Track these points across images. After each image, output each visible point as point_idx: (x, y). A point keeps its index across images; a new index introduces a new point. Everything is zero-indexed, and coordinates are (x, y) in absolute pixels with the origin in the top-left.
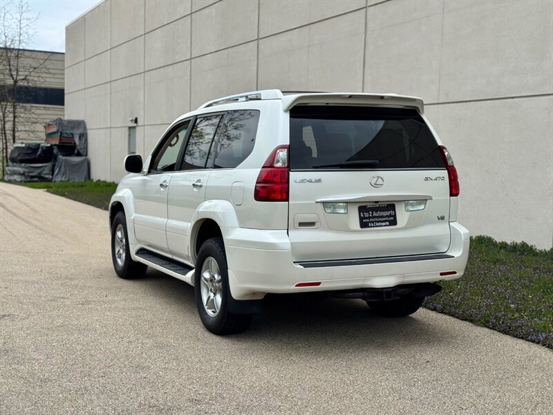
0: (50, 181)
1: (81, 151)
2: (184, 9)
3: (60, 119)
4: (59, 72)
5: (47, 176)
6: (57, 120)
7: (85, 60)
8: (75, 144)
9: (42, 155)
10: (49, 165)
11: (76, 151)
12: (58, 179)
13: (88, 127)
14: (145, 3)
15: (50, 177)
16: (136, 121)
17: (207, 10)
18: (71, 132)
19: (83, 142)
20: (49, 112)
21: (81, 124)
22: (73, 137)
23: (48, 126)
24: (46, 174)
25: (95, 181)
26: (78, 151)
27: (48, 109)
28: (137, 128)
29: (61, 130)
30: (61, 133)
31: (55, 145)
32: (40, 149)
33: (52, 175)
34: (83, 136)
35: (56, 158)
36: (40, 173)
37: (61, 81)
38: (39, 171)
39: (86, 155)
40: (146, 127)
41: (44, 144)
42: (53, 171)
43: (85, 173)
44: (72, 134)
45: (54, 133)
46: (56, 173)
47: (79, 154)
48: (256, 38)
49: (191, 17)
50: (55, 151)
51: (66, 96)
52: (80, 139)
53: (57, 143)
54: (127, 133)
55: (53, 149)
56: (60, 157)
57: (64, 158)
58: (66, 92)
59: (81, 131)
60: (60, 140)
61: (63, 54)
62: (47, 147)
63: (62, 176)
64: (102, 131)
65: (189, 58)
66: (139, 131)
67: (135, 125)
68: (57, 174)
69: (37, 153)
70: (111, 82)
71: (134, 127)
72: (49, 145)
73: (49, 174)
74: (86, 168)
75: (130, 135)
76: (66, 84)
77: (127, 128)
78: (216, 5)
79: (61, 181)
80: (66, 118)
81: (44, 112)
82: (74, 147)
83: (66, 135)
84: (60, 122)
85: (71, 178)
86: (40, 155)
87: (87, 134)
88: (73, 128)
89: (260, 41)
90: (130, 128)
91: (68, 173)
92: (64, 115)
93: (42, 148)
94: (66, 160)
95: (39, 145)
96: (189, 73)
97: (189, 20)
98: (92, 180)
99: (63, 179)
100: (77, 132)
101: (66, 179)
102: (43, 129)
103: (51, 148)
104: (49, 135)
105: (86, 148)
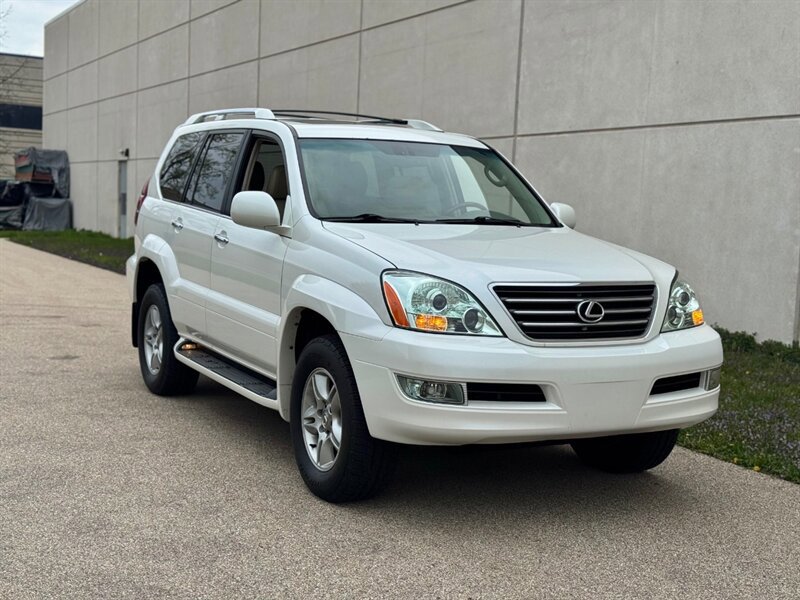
0: (20, 229)
1: (61, 192)
2: (182, 16)
3: (34, 149)
4: (36, 83)
5: (15, 223)
6: (30, 149)
7: (68, 72)
8: (53, 181)
9: (9, 195)
10: (18, 208)
11: (54, 192)
12: (30, 226)
13: (71, 160)
14: (139, 4)
15: (19, 224)
16: (127, 153)
17: (206, 20)
18: (48, 165)
19: (64, 179)
20: (21, 138)
21: (61, 156)
22: (50, 173)
23: (18, 157)
24: (14, 220)
25: (78, 230)
26: (57, 192)
27: (22, 134)
28: (130, 164)
29: (34, 163)
30: (35, 167)
31: (28, 183)
32: (7, 188)
33: (22, 221)
34: (65, 172)
35: (27, 201)
36: (6, 219)
37: (37, 96)
38: (5, 216)
39: (68, 197)
40: (139, 162)
41: (13, 181)
42: (23, 218)
43: (66, 221)
44: (49, 169)
45: (26, 167)
46: (27, 218)
47: (58, 196)
48: (257, 57)
49: (190, 27)
50: (27, 190)
51: (44, 118)
52: (59, 174)
53: (29, 180)
54: (117, 169)
55: (24, 188)
56: (33, 198)
57: (38, 200)
58: (44, 113)
59: (61, 165)
60: (33, 175)
61: (41, 58)
62: (16, 185)
63: (36, 223)
64: (87, 165)
65: (186, 76)
66: (130, 166)
67: (126, 158)
68: (28, 221)
69: (2, 193)
70: (98, 101)
71: (125, 162)
72: (18, 182)
73: (16, 221)
74: (67, 214)
75: (120, 171)
76: (44, 101)
77: (116, 163)
78: (216, 13)
79: (34, 230)
80: (45, 147)
81: (15, 138)
82: (52, 185)
83: (40, 170)
84: (33, 153)
85: (47, 226)
86: (6, 196)
87: (69, 169)
88: (50, 161)
89: (262, 61)
90: (121, 162)
91: (43, 219)
92: (41, 143)
93: (10, 186)
94: (40, 203)
95: (5, 182)
96: (186, 95)
97: (187, 29)
98: (75, 230)
99: (36, 227)
100: (56, 166)
101: (41, 228)
102: (12, 162)
103: (21, 187)
104: (20, 170)
105: (68, 187)
